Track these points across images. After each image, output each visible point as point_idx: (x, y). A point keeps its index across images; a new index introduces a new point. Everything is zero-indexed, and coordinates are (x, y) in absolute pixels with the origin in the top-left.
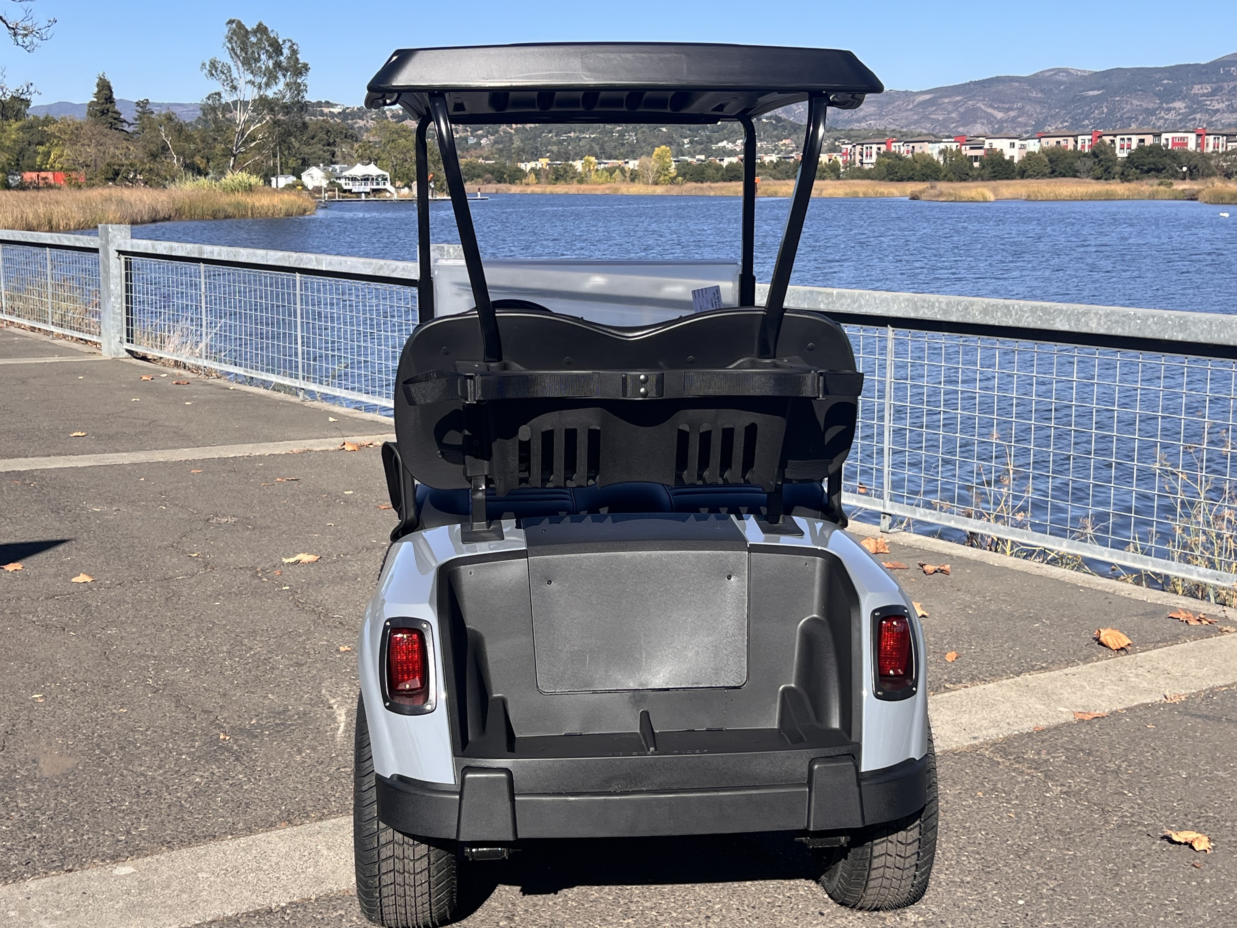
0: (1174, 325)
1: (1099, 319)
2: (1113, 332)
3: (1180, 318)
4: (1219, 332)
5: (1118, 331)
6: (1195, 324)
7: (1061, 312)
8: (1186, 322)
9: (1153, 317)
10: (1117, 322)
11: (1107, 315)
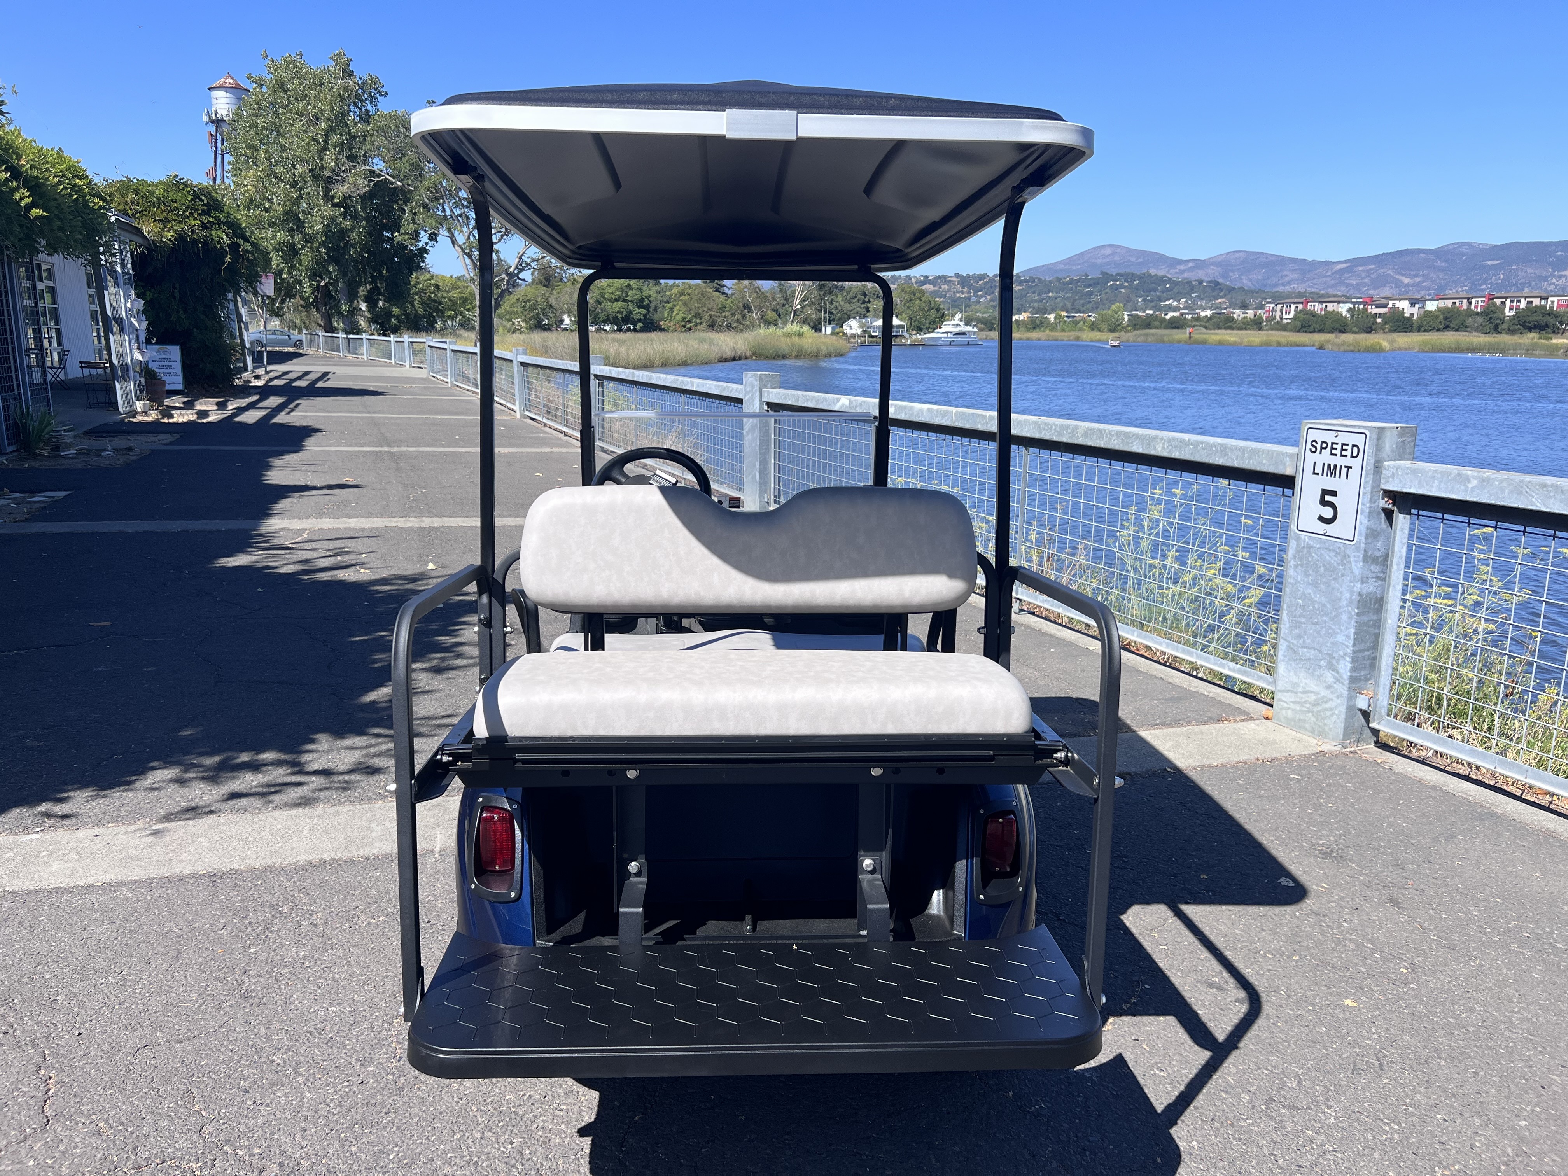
0: (1216, 452)
1: (1164, 444)
2: (1173, 456)
3: (1222, 445)
4: (1250, 458)
5: (1176, 455)
6: (1232, 450)
7: (1137, 436)
8: (1226, 448)
9: (1202, 443)
10: (1176, 447)
11: (1170, 440)
